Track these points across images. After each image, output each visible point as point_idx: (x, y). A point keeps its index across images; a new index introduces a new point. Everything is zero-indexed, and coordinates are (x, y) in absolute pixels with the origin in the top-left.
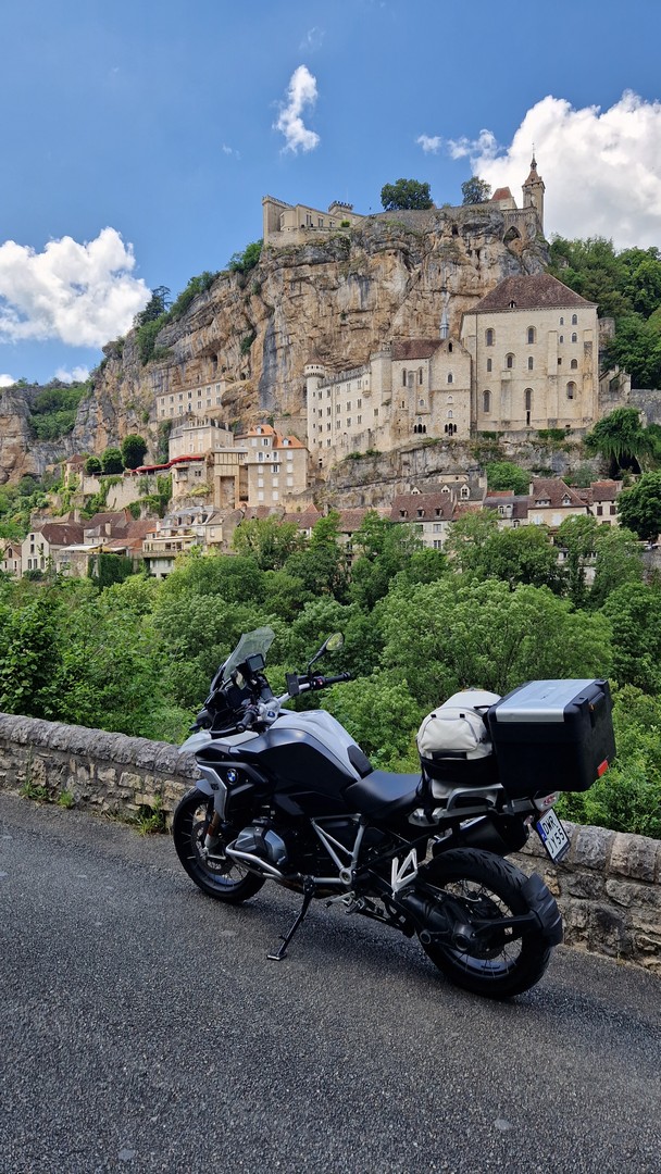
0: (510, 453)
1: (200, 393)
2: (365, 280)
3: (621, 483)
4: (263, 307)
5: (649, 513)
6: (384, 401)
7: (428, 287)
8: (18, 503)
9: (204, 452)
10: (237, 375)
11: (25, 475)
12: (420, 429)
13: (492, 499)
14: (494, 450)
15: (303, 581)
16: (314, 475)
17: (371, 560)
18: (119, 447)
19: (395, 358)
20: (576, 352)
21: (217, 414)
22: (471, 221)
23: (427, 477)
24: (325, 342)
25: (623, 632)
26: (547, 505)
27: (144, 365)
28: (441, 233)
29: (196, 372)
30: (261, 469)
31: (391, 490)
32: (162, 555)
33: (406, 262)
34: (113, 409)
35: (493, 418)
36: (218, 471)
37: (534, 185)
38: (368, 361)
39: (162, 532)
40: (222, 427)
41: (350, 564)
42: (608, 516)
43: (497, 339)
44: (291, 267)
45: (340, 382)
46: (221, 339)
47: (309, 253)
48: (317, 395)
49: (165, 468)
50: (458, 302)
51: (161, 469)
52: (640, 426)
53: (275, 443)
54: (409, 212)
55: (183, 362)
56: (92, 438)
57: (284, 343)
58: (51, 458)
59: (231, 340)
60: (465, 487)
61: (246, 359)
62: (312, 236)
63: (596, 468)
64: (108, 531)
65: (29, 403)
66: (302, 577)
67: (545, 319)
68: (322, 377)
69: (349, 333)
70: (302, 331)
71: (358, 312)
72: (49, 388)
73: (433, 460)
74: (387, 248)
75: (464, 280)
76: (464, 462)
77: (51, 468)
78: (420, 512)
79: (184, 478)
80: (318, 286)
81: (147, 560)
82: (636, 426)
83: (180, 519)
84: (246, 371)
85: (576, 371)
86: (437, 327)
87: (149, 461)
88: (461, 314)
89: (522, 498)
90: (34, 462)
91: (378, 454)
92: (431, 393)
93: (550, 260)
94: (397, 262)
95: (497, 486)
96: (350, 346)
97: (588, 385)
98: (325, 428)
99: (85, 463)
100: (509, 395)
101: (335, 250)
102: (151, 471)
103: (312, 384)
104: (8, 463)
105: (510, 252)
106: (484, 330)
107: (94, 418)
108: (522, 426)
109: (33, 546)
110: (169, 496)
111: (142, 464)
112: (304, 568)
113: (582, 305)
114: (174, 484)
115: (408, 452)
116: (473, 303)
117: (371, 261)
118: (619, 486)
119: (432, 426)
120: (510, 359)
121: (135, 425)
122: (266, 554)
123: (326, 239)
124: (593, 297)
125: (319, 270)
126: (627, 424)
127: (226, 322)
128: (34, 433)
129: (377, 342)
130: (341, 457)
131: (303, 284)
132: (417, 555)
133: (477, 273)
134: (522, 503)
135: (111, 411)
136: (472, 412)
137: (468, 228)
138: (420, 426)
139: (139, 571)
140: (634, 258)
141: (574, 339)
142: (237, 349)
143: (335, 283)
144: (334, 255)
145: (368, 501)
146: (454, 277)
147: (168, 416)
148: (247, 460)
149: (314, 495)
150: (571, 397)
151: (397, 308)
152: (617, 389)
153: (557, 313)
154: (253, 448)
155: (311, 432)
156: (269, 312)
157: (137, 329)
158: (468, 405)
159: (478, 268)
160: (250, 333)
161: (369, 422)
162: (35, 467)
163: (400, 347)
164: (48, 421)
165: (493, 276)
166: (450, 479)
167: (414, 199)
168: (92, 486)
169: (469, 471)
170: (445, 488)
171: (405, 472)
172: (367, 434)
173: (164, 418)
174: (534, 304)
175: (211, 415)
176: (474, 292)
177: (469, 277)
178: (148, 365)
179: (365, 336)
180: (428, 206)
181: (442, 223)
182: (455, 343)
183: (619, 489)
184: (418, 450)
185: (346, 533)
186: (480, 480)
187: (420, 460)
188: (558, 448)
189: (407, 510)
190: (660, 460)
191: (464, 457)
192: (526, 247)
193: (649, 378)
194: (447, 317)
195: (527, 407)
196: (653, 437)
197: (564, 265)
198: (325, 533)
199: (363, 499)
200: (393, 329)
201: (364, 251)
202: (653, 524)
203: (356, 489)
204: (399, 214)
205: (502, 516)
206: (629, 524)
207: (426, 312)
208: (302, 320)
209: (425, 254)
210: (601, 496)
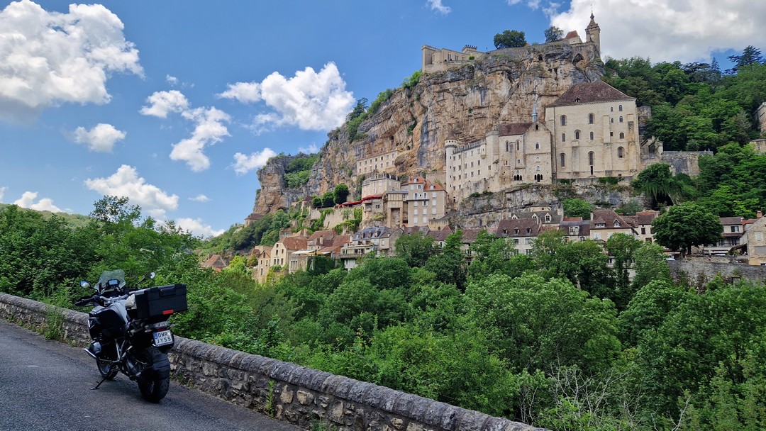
0: (580, 192)
1: (382, 159)
2: (483, 90)
3: (658, 212)
4: (421, 107)
5: (675, 232)
6: (495, 160)
7: (523, 92)
8: (273, 224)
9: (382, 193)
10: (405, 147)
11: (279, 208)
12: (518, 178)
13: (566, 223)
14: (568, 191)
15: (435, 274)
16: (450, 207)
17: (482, 261)
18: (333, 190)
19: (501, 134)
20: (623, 128)
21: (392, 170)
22: (550, 52)
23: (523, 208)
24: (458, 126)
25: (649, 314)
26: (603, 227)
27: (351, 143)
28: (531, 60)
29: (381, 146)
30: (416, 204)
31: (500, 216)
32: (352, 256)
33: (509, 78)
34: (332, 169)
35: (566, 171)
36: (390, 205)
37: (593, 28)
38: (485, 137)
39: (353, 243)
40: (393, 178)
41: (469, 264)
42: (645, 235)
43: (568, 121)
44: (438, 84)
45: (467, 150)
46: (396, 126)
47: (449, 76)
48: (452, 158)
49: (359, 203)
50: (544, 100)
51: (356, 203)
52: (671, 174)
53: (425, 187)
54: (511, 49)
55: (373, 140)
56: (319, 186)
57: (433, 128)
58: (295, 198)
59: (402, 126)
60: (548, 214)
61: (410, 138)
62: (451, 66)
63: (641, 202)
64: (321, 242)
65: (284, 166)
66: (435, 272)
67: (600, 108)
68: (456, 147)
69: (474, 121)
70: (445, 120)
71: (479, 108)
72: (297, 157)
73: (527, 197)
74: (497, 71)
75: (547, 87)
76: (548, 198)
77: (294, 204)
78: (516, 231)
79: (370, 209)
80: (454, 94)
81: (343, 260)
82: (667, 174)
83: (364, 234)
84: (410, 145)
85: (623, 140)
86: (530, 115)
87: (350, 199)
88: (545, 107)
89: (586, 222)
90: (284, 201)
91: (491, 193)
92: (525, 156)
93: (605, 72)
94: (503, 78)
95: (569, 214)
96: (474, 128)
97: (633, 149)
98: (457, 178)
99: (312, 201)
100: (577, 153)
101: (465, 73)
102: (351, 205)
103: (449, 152)
104: (270, 201)
105: (577, 69)
106: (560, 116)
107: (320, 174)
108: (588, 175)
109: (277, 251)
110: (360, 221)
111: (346, 201)
112: (437, 266)
113: (625, 99)
114: (364, 213)
115: (510, 193)
116: (553, 100)
117: (487, 78)
118: (656, 214)
119: (526, 175)
120: (577, 134)
121: (344, 178)
122: (413, 256)
123: (459, 67)
124: (634, 94)
125: (456, 85)
126: (661, 174)
127: (399, 116)
128: (285, 184)
129: (491, 125)
130: (466, 195)
131: (445, 93)
132: (514, 258)
133: (555, 82)
134: (586, 225)
135: (330, 170)
136: (552, 167)
137: (549, 56)
138: (518, 176)
139: (338, 267)
140: (664, 68)
141: (621, 120)
142: (405, 132)
143: (465, 92)
144: (464, 76)
145: (484, 223)
146: (540, 86)
147: (363, 172)
148: (408, 198)
149: (449, 219)
150: (621, 157)
151: (504, 105)
152: (654, 151)
153: (608, 105)
154: (413, 190)
155: (448, 180)
156: (425, 109)
157: (347, 123)
158: (550, 162)
159: (556, 79)
160: (413, 122)
161: (485, 173)
162: (285, 204)
163: (504, 128)
164: (295, 176)
165: (566, 83)
166: (538, 209)
167: (514, 41)
168: (316, 214)
169: (551, 204)
170: (535, 215)
171: (509, 205)
172: (483, 181)
173: (361, 174)
174: (592, 99)
175: (388, 172)
176: (554, 93)
177: (551, 85)
178: (353, 143)
179: (484, 122)
180: (524, 44)
181: (532, 54)
182: (540, 125)
183: (657, 217)
184: (517, 191)
185: (467, 243)
186: (558, 210)
187: (518, 197)
188: (613, 189)
189: (506, 228)
190: (688, 197)
191: (548, 195)
192: (588, 65)
193: (677, 144)
194: (537, 109)
195: (591, 163)
196: (681, 182)
197: (615, 75)
198: (454, 243)
199: (481, 222)
200: (501, 117)
201: (483, 73)
202: (679, 241)
203: (477, 215)
204: (505, 50)
205: (572, 234)
206: (662, 240)
207: (523, 106)
208: (445, 114)
209: (521, 72)
210: (643, 221)
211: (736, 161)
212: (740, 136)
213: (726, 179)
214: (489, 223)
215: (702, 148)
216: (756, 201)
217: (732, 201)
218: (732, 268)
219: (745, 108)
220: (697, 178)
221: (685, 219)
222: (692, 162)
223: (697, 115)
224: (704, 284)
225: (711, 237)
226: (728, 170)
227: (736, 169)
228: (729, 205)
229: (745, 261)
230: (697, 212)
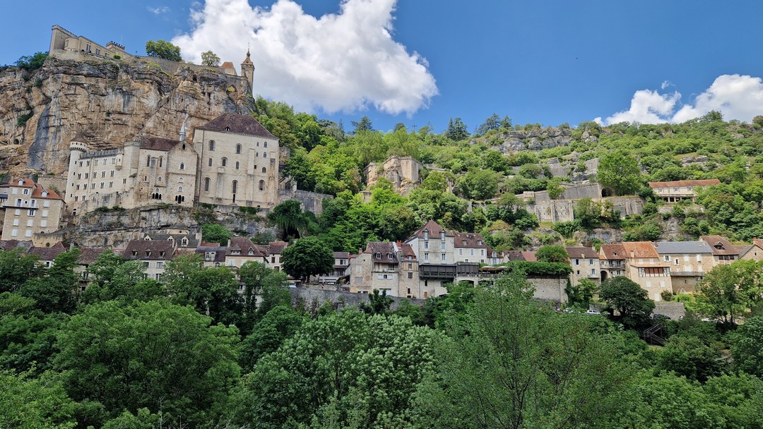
0: (220, 219)
2: (128, 95)
3: (287, 243)
4: (42, 96)
5: (299, 263)
6: (132, 174)
7: (173, 108)
10: (12, 140)
12: (157, 196)
13: (203, 248)
14: (209, 216)
16: (67, 220)
17: (102, 285)
19: (143, 146)
20: (265, 163)
22: (205, 76)
23: (159, 229)
24: (91, 128)
25: (270, 338)
26: (239, 254)
28: (185, 78)
30: (18, 212)
31: (130, 236)
33: (159, 90)
35: (210, 195)
37: (248, 65)
38: (123, 147)
41: (84, 288)
42: (274, 263)
43: (217, 147)
44: (70, 74)
45: (98, 157)
47: (86, 69)
48: (78, 164)
50: (194, 121)
52: (301, 211)
53: (35, 193)
54: (164, 60)
57: (56, 124)
59: (10, 114)
60: (185, 238)
61: (21, 129)
62: (89, 58)
63: (274, 233)
67: (248, 142)
68: (84, 151)
69: (112, 126)
70: (73, 118)
71: (120, 113)
73: (164, 218)
74: (146, 78)
75: (199, 108)
76: (187, 221)
78: (148, 253)
80: (90, 91)
82: (298, 211)
84: (20, 138)
85: (265, 174)
86: (178, 133)
88: (194, 128)
89: (223, 248)
91: (123, 210)
92: (168, 174)
93: (254, 108)
94: (152, 88)
95: (208, 239)
96: (110, 134)
97: (272, 183)
98: (82, 187)
100: (222, 182)
101: (106, 71)
103: (75, 156)
105: (230, 99)
106: (208, 140)
108: (229, 203)
112: (38, 291)
113: (270, 137)
115: (146, 211)
116: (203, 123)
117: (133, 84)
118: (286, 245)
119: (166, 195)
120: (224, 161)
123: (100, 62)
124: (278, 134)
125: (93, 81)
126: (293, 209)
127: (8, 101)
129: (132, 135)
130: (91, 208)
131: (78, 87)
132: (140, 282)
133: (208, 106)
134: (222, 252)
136: (196, 190)
137: (203, 79)
138: (157, 194)
140: (304, 118)
141: (265, 155)
142: (15, 121)
143: (104, 91)
144: (105, 74)
145: (110, 242)
146: (192, 107)
148: (6, 203)
149: (63, 235)
150: (261, 189)
151: (150, 117)
152: (289, 188)
153: (255, 139)
154: (16, 195)
155: (69, 189)
156: (47, 100)
158: (194, 185)
159: (209, 103)
160: (28, 112)
161: (118, 187)
165: (218, 110)
166: (175, 232)
167: (168, 54)
169: (190, 228)
170: (171, 238)
171: (143, 224)
172: (115, 195)
174: (241, 131)
176: (205, 117)
177: (202, 108)
179: (124, 129)
180: (178, 60)
181: (186, 72)
182: (187, 145)
183: (286, 247)
184: (154, 210)
185: (84, 265)
186: (197, 234)
187: (155, 217)
188: (251, 219)
189: (140, 251)
190: (311, 232)
191: (188, 218)
192: (240, 98)
193: (308, 185)
194: (185, 128)
195: (234, 191)
196: (308, 218)
197: (264, 114)
198: (66, 264)
199: (106, 240)
200: (146, 129)
201: (129, 77)
202: (301, 270)
203: (102, 233)
204: (158, 60)
205: (208, 259)
206: (288, 269)
207: (171, 122)
208: (74, 110)
209: (173, 88)
210: (274, 251)
211: (349, 206)
212: (354, 186)
213: (341, 220)
214: (116, 243)
215: (326, 192)
216: (359, 240)
217: (343, 238)
218: (338, 295)
219: (358, 165)
220: (320, 216)
221: (308, 250)
222: (317, 202)
223: (325, 163)
224: (316, 309)
225: (326, 268)
226: (342, 212)
227: (348, 213)
228: (340, 242)
229: (347, 289)
230: (317, 245)
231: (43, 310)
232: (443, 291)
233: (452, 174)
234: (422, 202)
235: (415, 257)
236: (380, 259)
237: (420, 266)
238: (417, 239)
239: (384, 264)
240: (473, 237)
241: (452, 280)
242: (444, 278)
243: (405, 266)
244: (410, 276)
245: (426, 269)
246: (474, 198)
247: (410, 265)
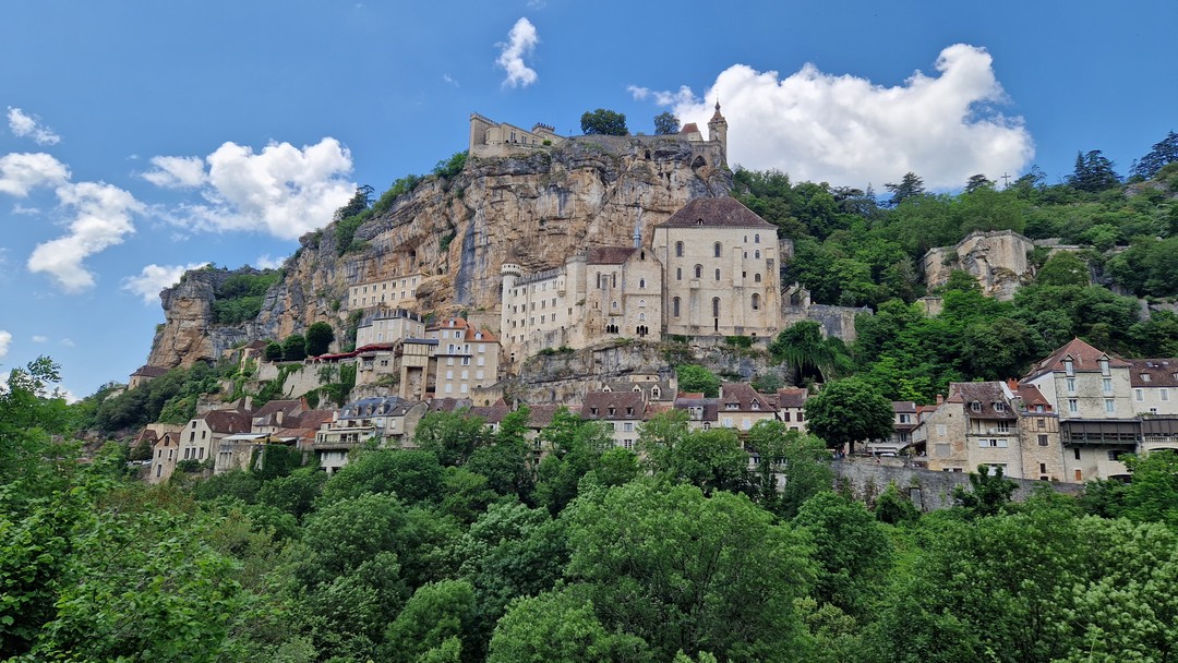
0: (699, 356)
1: (394, 285)
2: (564, 192)
3: (806, 391)
4: (464, 210)
5: (835, 421)
6: (579, 301)
7: (622, 202)
8: (186, 387)
9: (393, 341)
10: (435, 270)
11: (199, 359)
12: (613, 329)
13: (683, 400)
14: (684, 353)
15: (486, 479)
16: (505, 369)
17: (560, 458)
18: (304, 333)
19: (590, 262)
20: (759, 266)
21: (410, 305)
22: (662, 149)
23: (619, 375)
24: (523, 244)
26: (737, 408)
27: (341, 256)
28: (635, 156)
29: (393, 264)
30: (451, 361)
31: (583, 387)
32: (335, 446)
33: (603, 179)
34: (303, 297)
35: (684, 322)
36: (406, 362)
37: (718, 122)
38: (564, 263)
39: (339, 423)
40: (414, 318)
41: (537, 461)
42: (797, 423)
43: (687, 251)
44: (494, 175)
45: (536, 281)
46: (421, 236)
47: (512, 165)
48: (512, 292)
49: (350, 356)
50: (650, 217)
51: (345, 357)
52: (821, 338)
53: (467, 335)
54: (605, 137)
55: (380, 255)
56: (277, 325)
57: (483, 243)
58: (230, 343)
59: (431, 237)
60: (656, 387)
61: (444, 256)
62: (515, 151)
63: (781, 375)
64: (279, 420)
65: (215, 288)
66: (485, 474)
67: (731, 237)
68: (519, 275)
69: (547, 238)
70: (502, 233)
71: (556, 219)
72: (239, 273)
73: (625, 360)
74: (585, 166)
75: (655, 198)
76: (654, 362)
77: (228, 353)
78: (612, 410)
79: (369, 367)
80: (519, 194)
81: (319, 452)
82: (817, 338)
83: (360, 409)
84: (443, 267)
85: (759, 284)
86: (631, 238)
87: (334, 348)
88: (653, 227)
89: (712, 401)
90: (209, 347)
91: (571, 351)
92: (624, 297)
93: (733, 186)
94: (594, 178)
95: (687, 388)
96: (546, 249)
97: (772, 298)
98: (519, 324)
99: (265, 348)
100: (697, 302)
101: (536, 164)
102: (335, 359)
103: (508, 282)
104: (182, 346)
105: (697, 177)
106: (674, 242)
107: (281, 304)
108: (710, 332)
109: (193, 434)
110: (352, 384)
111: (327, 352)
112: (489, 465)
113: (763, 226)
114: (358, 373)
115: (600, 351)
116: (664, 218)
117: (569, 176)
118: (805, 393)
119: (624, 327)
120: (699, 270)
121: (324, 313)
122: (449, 448)
123: (528, 153)
124: (773, 220)
125: (521, 180)
126: (808, 335)
127: (427, 220)
128: (215, 317)
129: (573, 247)
130: (533, 352)
131: (505, 191)
132: (607, 454)
133: (667, 193)
134: (712, 406)
135: (300, 299)
136: (662, 316)
137: (659, 154)
138: (613, 326)
139: (307, 464)
140: (808, 190)
141: (757, 256)
142: (436, 246)
143: (535, 192)
144: (535, 168)
145: (559, 397)
146: (647, 195)
147: (359, 305)
148: (437, 351)
149: (504, 389)
150: (756, 308)
151: (593, 219)
152: (798, 302)
153: (741, 232)
154: (448, 339)
155: (504, 327)
156: (470, 214)
157: (337, 222)
158: (660, 309)
159: (668, 188)
160: (450, 232)
161: (563, 319)
162: (211, 351)
163: (594, 253)
164: (234, 305)
165: (682, 196)
166: (641, 379)
167: (611, 126)
168: (269, 372)
169: (660, 372)
170: (637, 387)
171: (597, 370)
172: (560, 331)
173: (356, 308)
174: (720, 222)
175: (404, 307)
176: (665, 209)
177: (660, 196)
178: (345, 256)
179: (562, 240)
180: (623, 133)
181: (636, 148)
182: (647, 252)
183: (805, 397)
184: (610, 349)
185: (535, 429)
186: (671, 380)
187: (612, 359)
188: (745, 354)
189: (598, 407)
190: (842, 371)
191: (655, 358)
192: (712, 174)
193: (827, 295)
194: (640, 229)
195: (716, 314)
196: (834, 349)
197: (747, 192)
198: (513, 428)
199: (554, 394)
200: (589, 236)
201: (564, 168)
202: (841, 433)
203: (548, 384)
204: (598, 137)
205: (693, 417)
206: (817, 431)
207: (620, 223)
208: (502, 223)
209: (620, 173)
210: (788, 402)
211: (901, 324)
212: (905, 291)
213: (890, 348)
214: (566, 397)
215: (859, 304)
216: (926, 380)
217: (898, 378)
218: (908, 475)
219: (910, 254)
220: (852, 344)
221: (850, 401)
222: (846, 321)
223: (851, 258)
224: (873, 497)
225: (882, 428)
226: (891, 336)
227: (901, 336)
228: (893, 385)
229: (922, 465)
230: (863, 392)
231: (497, 491)
232: (1119, 468)
233: (1097, 253)
234: (1043, 308)
235: (1050, 407)
236: (979, 412)
237: (1062, 424)
238: (1051, 374)
239: (988, 421)
240: (1161, 366)
241: (1132, 448)
242: (1114, 446)
243: (1032, 423)
244: (1043, 441)
245: (1076, 429)
246: (1149, 293)
247: (1041, 422)
